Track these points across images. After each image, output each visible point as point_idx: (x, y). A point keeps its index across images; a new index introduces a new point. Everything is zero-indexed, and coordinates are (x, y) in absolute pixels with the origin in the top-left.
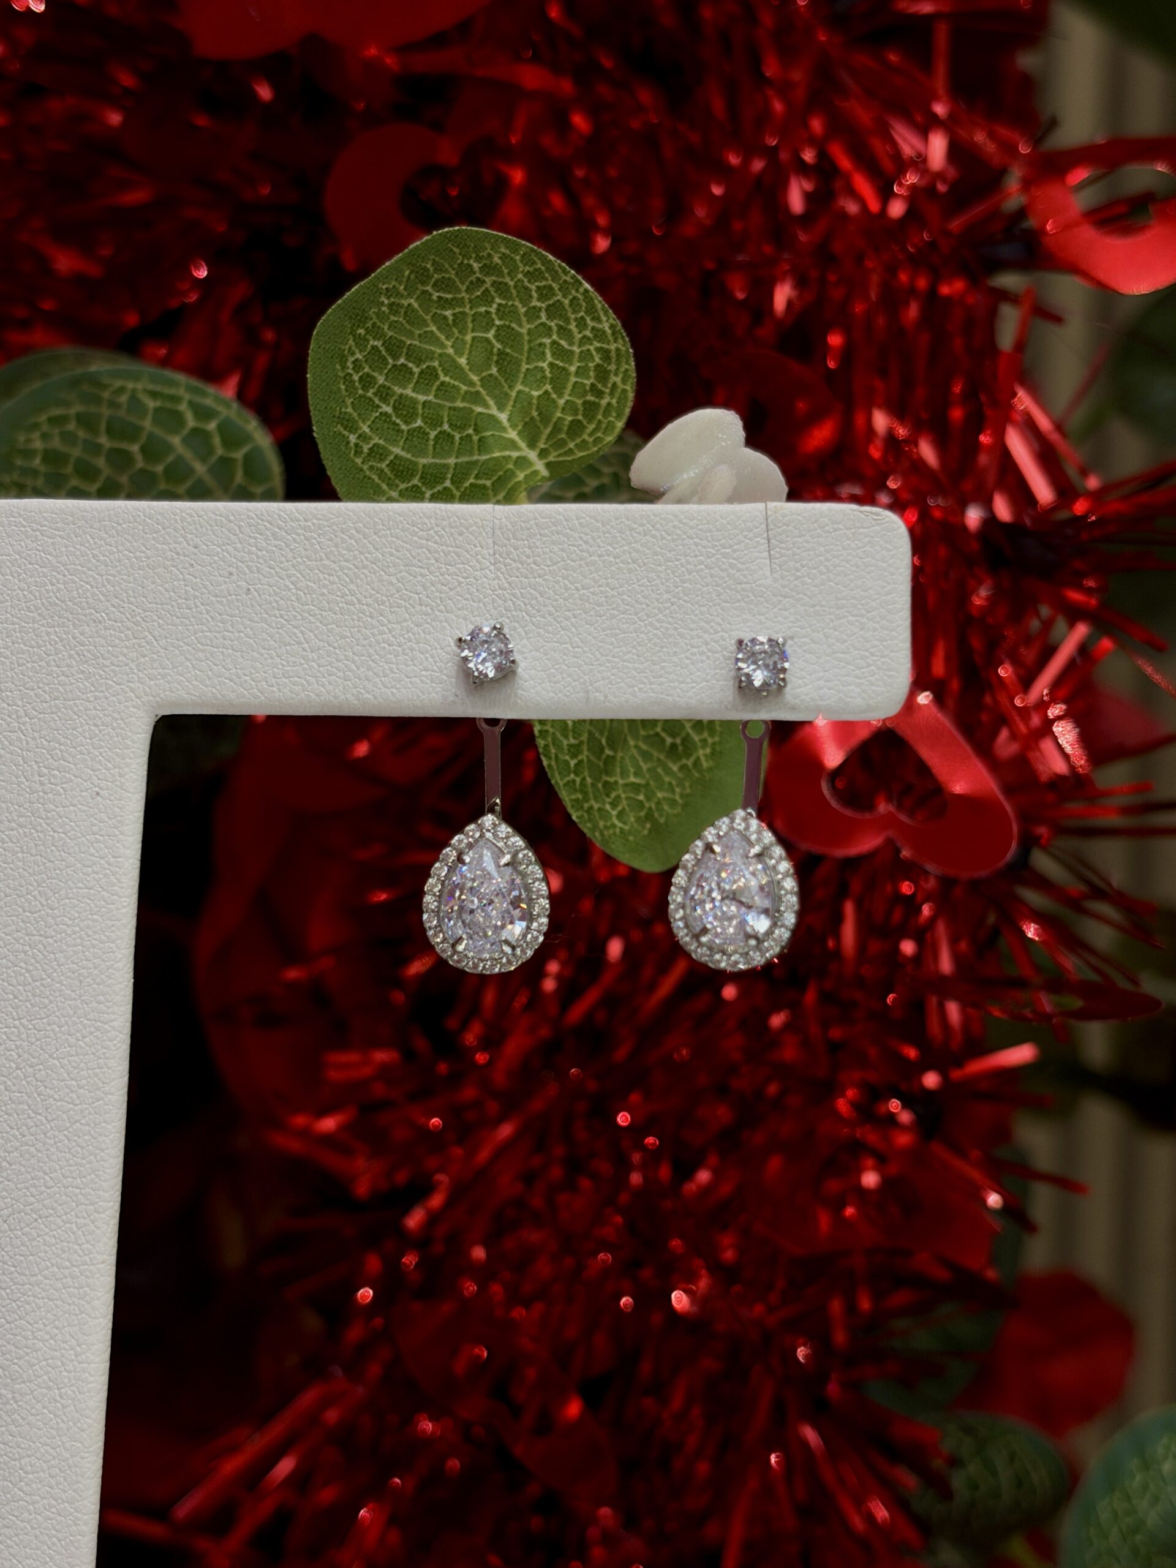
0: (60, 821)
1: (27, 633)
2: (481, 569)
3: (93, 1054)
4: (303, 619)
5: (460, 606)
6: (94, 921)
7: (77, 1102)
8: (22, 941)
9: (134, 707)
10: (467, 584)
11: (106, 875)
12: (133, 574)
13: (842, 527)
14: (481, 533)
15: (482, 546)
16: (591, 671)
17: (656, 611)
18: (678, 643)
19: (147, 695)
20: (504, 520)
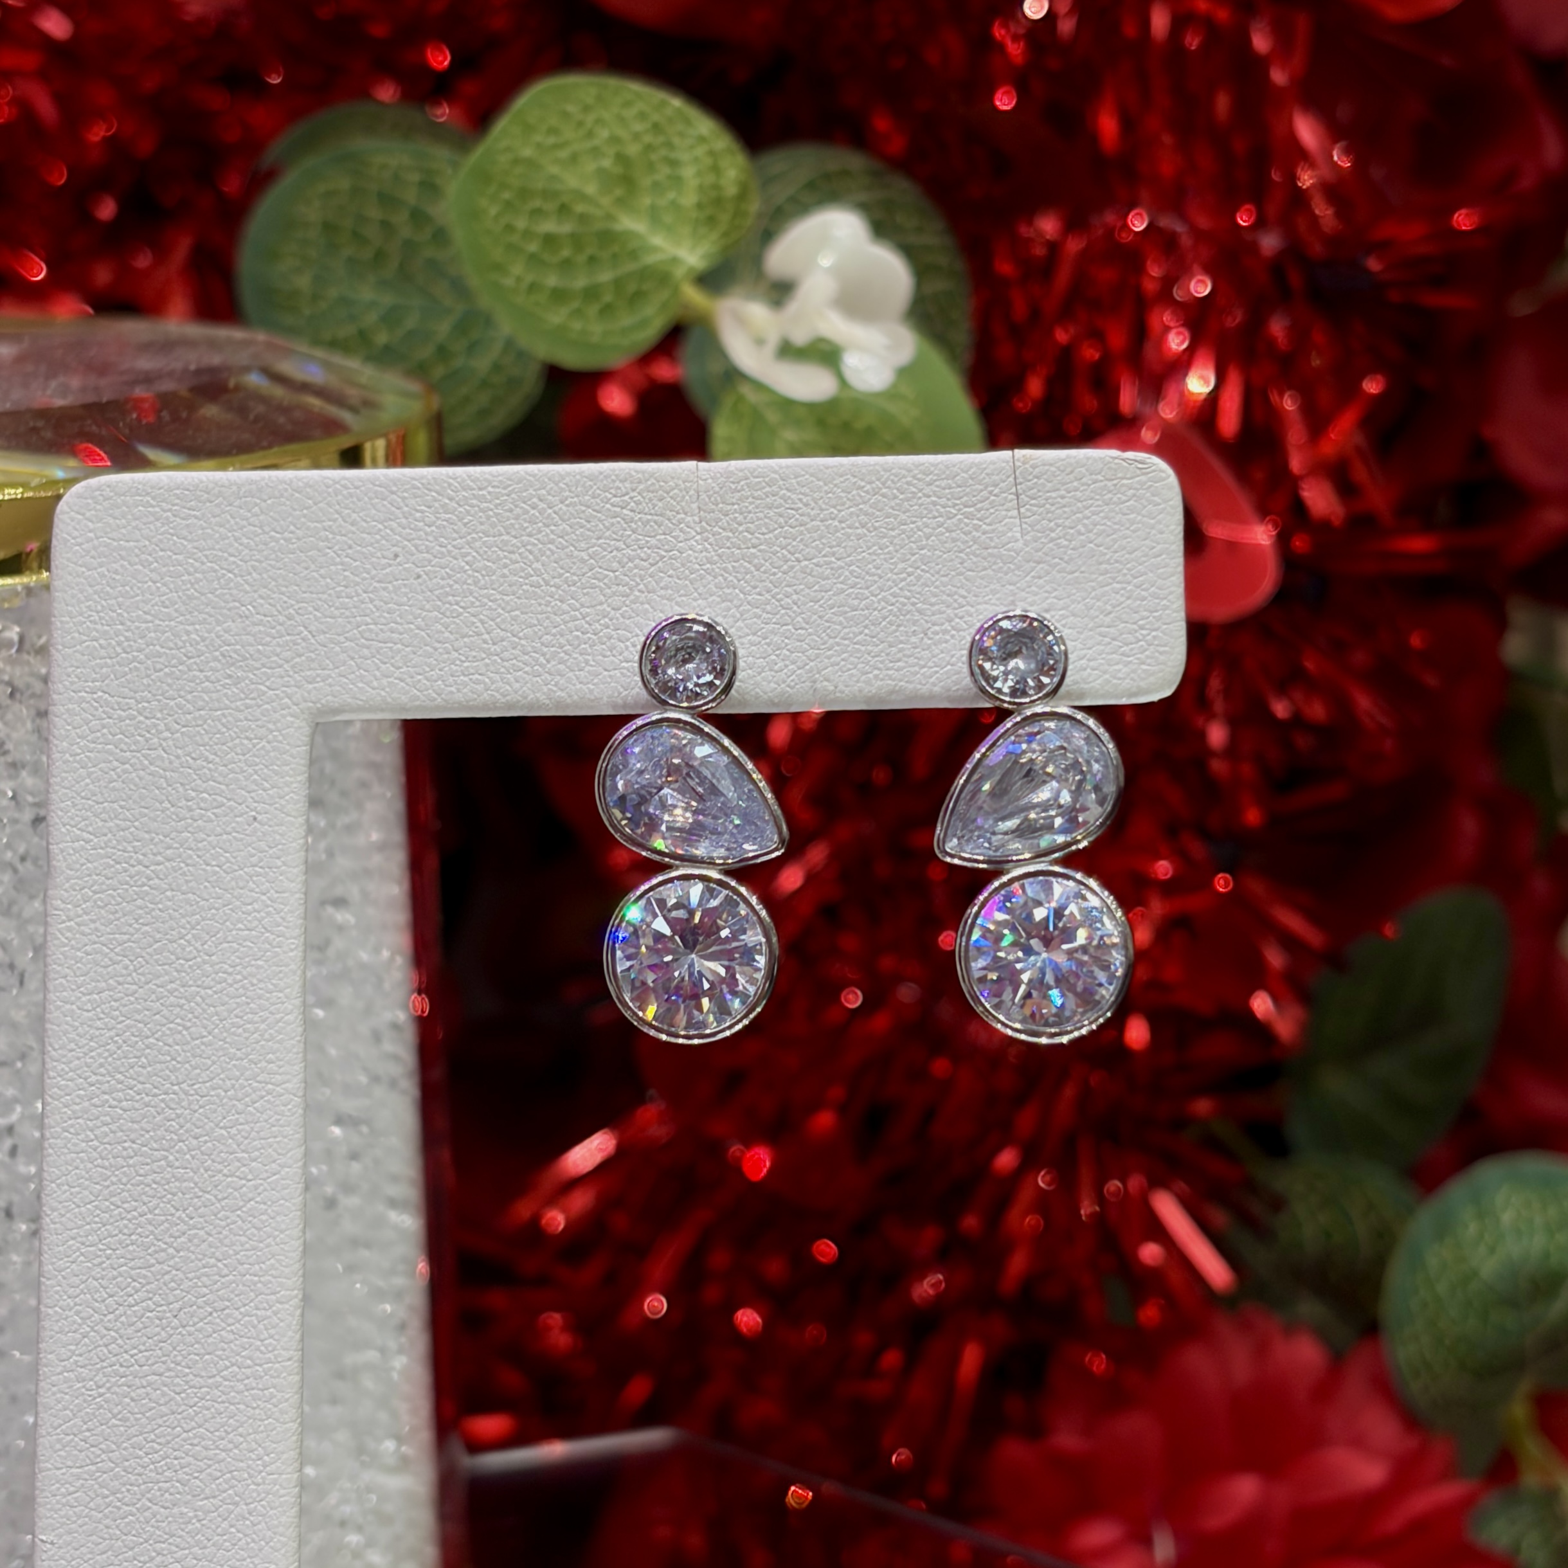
0: (213, 852)
1: (163, 632)
2: (686, 540)
3: (266, 1121)
4: (482, 605)
5: (662, 585)
6: (259, 967)
7: (250, 1177)
8: (176, 994)
9: (292, 716)
10: (671, 558)
11: (268, 914)
12: (282, 559)
13: (1101, 478)
14: (684, 497)
15: (686, 514)
16: (817, 656)
17: (890, 583)
18: (918, 621)
19: (305, 701)
20: (710, 481)
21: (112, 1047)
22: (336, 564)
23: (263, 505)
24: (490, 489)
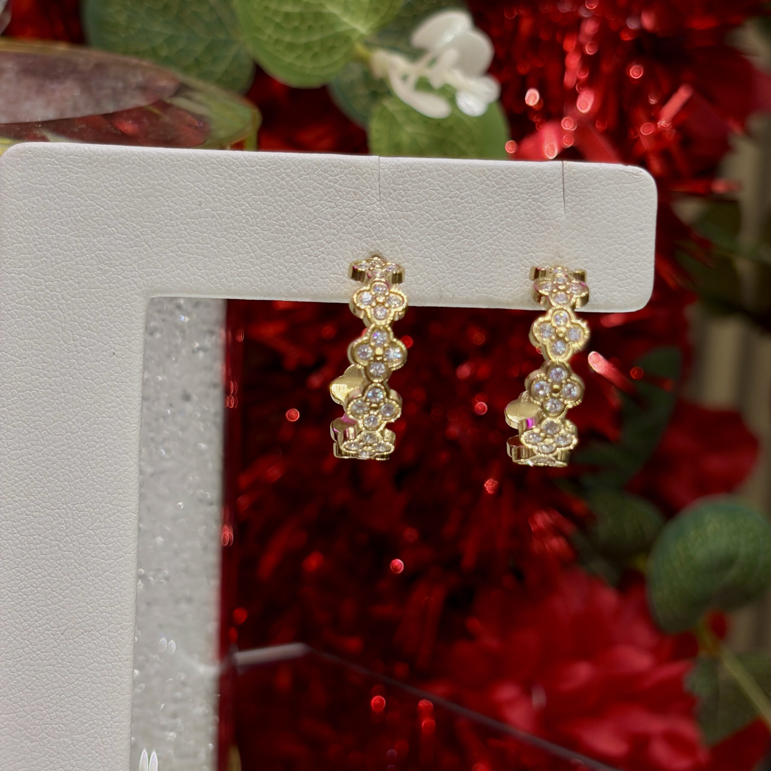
0: (88, 371)
1: (62, 241)
2: (371, 204)
3: (116, 527)
4: (251, 236)
5: (356, 230)
6: (114, 440)
7: (107, 558)
8: (66, 452)
9: (137, 294)
10: (361, 214)
11: (121, 409)
12: (133, 201)
13: (613, 182)
14: (371, 178)
15: (371, 188)
16: (444, 277)
17: (488, 237)
18: (502, 259)
19: (145, 286)
20: (386, 170)
21: (28, 481)
22: (165, 206)
23: (123, 168)
24: (257, 167)
